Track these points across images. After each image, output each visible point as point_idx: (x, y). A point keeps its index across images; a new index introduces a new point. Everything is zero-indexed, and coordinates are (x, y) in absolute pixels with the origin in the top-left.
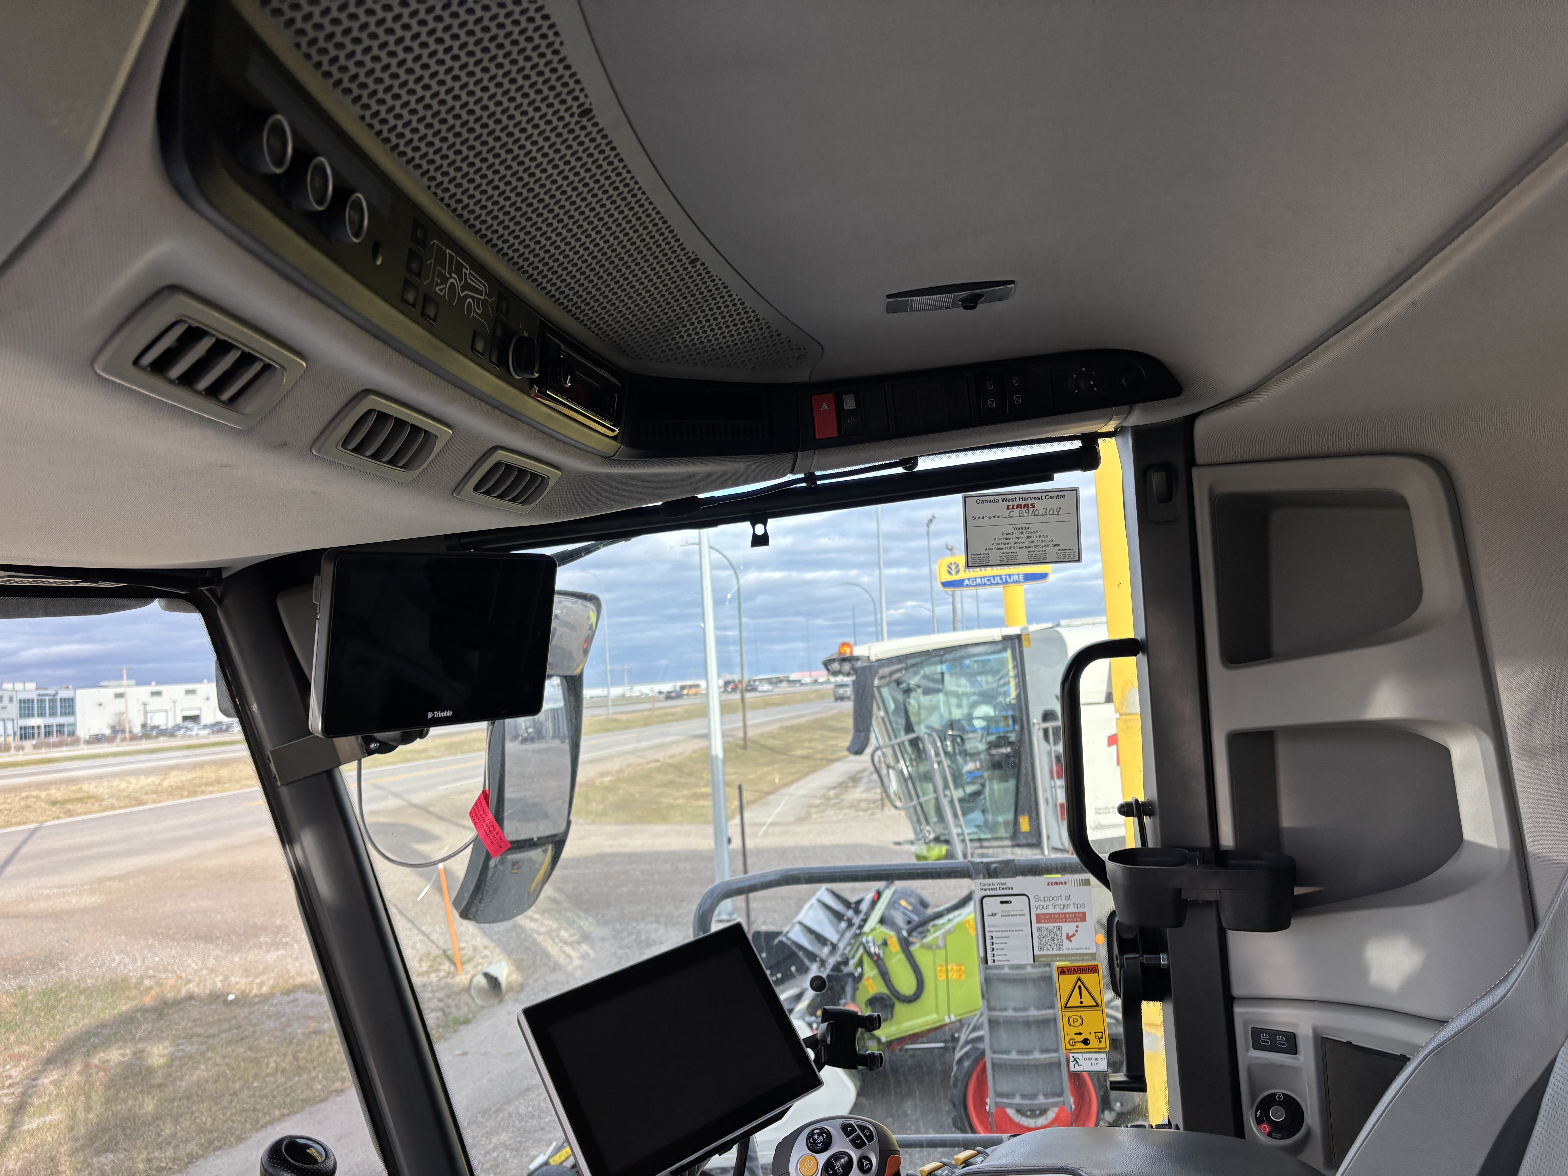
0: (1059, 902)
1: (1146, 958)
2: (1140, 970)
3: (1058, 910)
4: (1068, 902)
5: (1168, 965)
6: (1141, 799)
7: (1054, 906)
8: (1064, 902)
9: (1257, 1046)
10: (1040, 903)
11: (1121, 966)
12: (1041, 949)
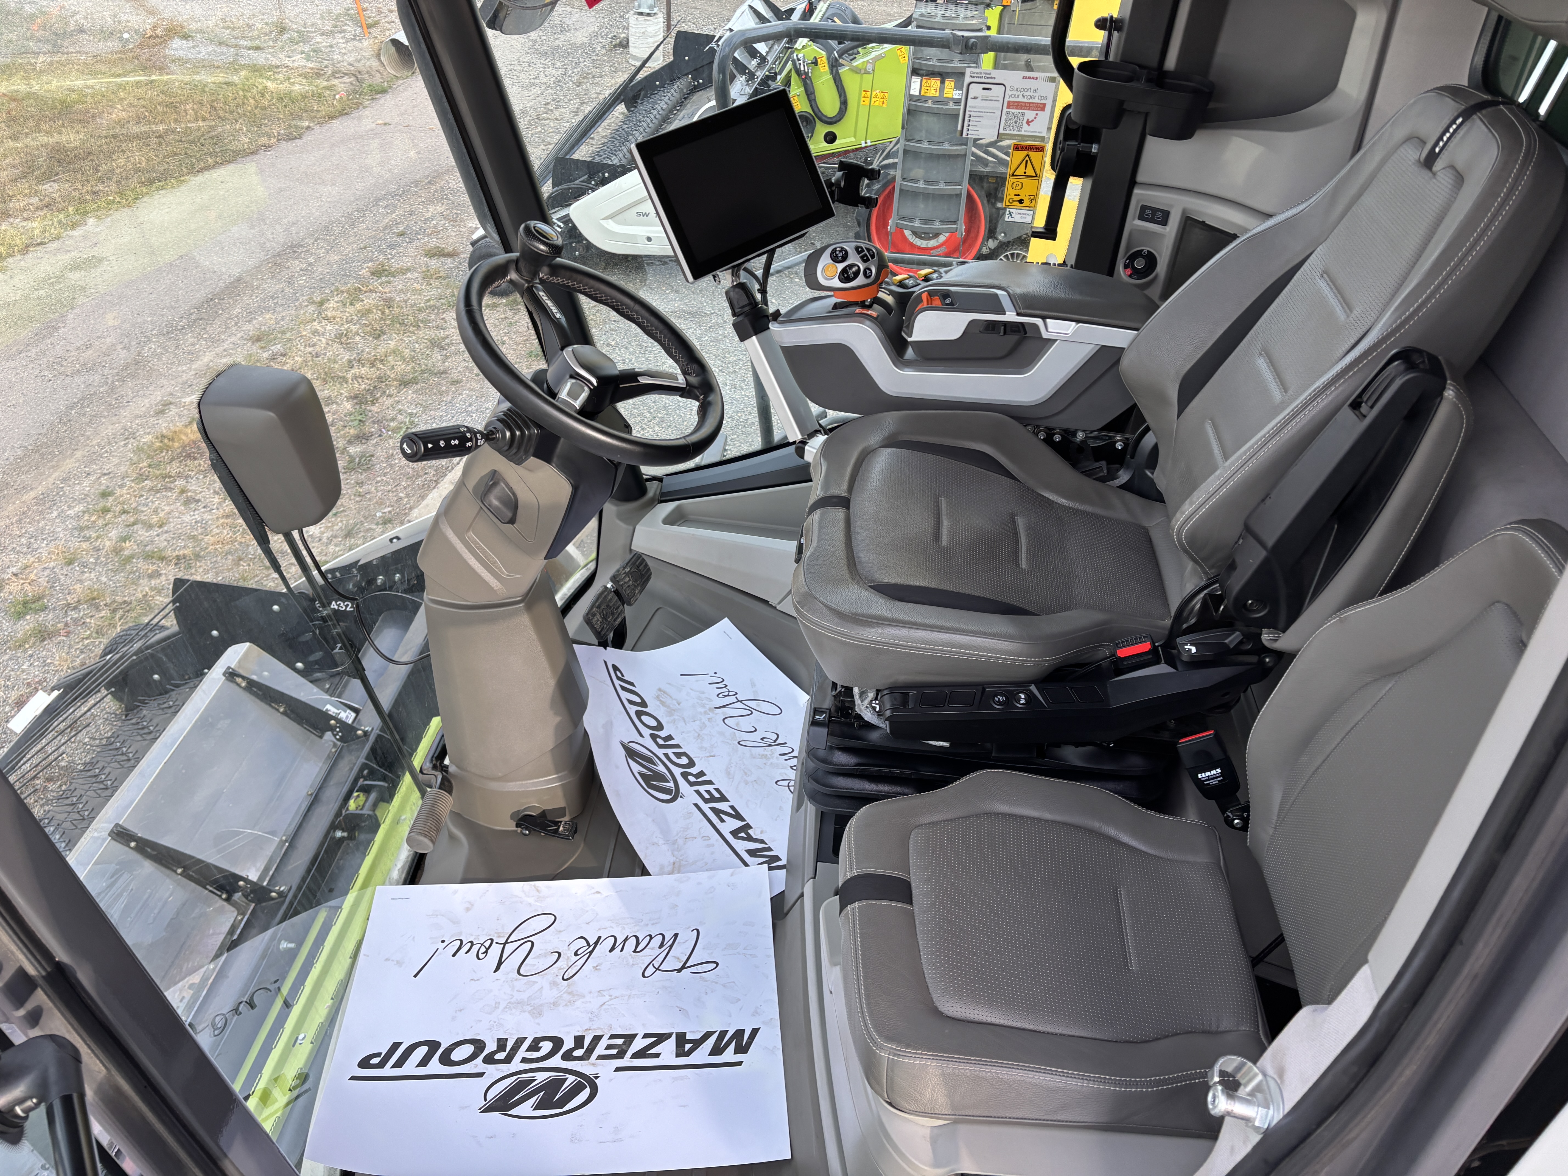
0: (1028, 94)
1: (1082, 146)
2: (1075, 154)
3: (1025, 100)
4: (1035, 94)
5: (1097, 153)
6: (1115, 16)
7: (1023, 96)
8: (1032, 94)
9: (1141, 218)
10: (1013, 92)
11: (1062, 150)
12: (1005, 129)
